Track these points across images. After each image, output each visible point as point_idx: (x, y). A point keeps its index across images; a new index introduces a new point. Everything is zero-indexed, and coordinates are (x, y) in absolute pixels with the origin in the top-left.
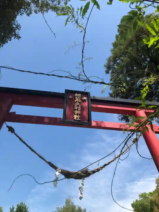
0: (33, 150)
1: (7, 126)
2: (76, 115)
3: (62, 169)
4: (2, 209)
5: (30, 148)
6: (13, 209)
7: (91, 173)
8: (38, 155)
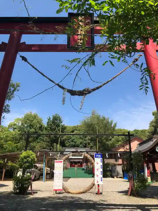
0: (43, 75)
1: (21, 56)
2: (80, 41)
3: (68, 89)
4: (42, 119)
5: (41, 73)
6: (50, 118)
7: (91, 91)
8: (49, 79)
